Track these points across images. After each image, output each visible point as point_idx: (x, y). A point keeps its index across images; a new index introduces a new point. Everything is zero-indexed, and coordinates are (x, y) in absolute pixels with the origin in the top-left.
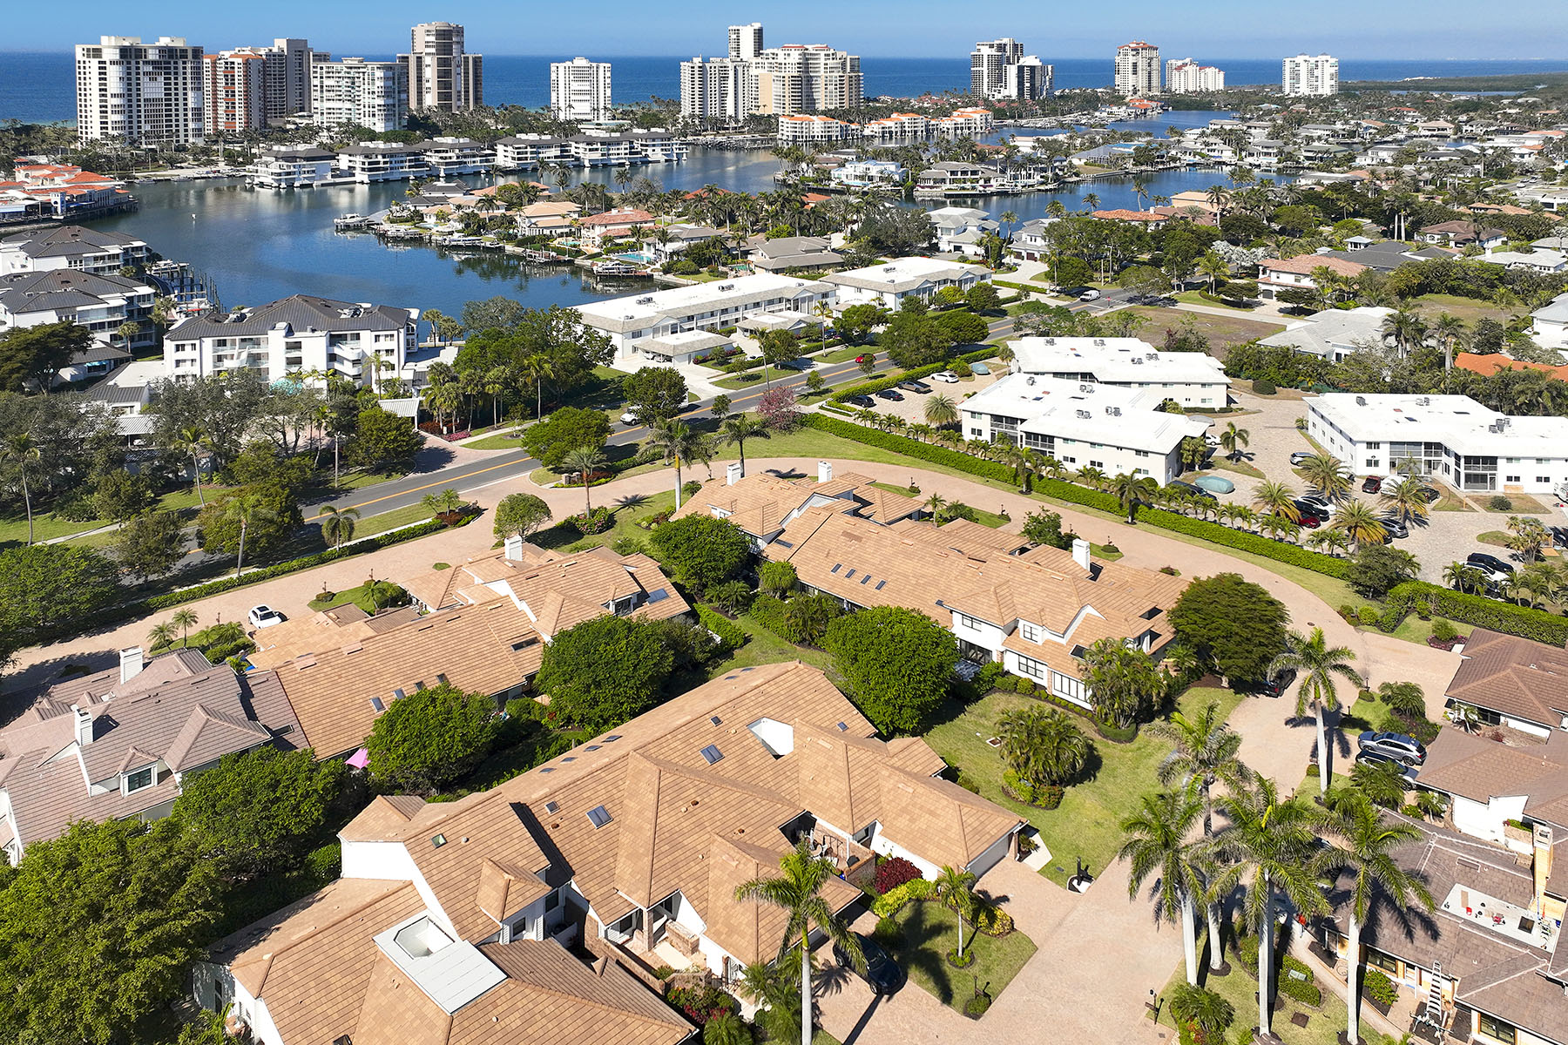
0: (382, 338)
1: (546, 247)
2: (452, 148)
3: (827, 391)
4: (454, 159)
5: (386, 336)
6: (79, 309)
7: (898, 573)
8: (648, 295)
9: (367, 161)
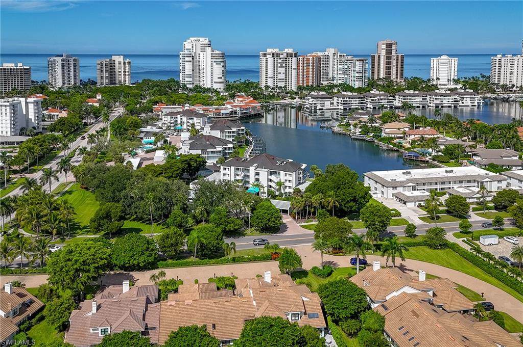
0: (288, 175)
1: (390, 143)
2: (376, 95)
3: (470, 232)
4: (377, 101)
5: (289, 174)
6: (208, 150)
7: (427, 341)
8: (409, 170)
9: (343, 100)
